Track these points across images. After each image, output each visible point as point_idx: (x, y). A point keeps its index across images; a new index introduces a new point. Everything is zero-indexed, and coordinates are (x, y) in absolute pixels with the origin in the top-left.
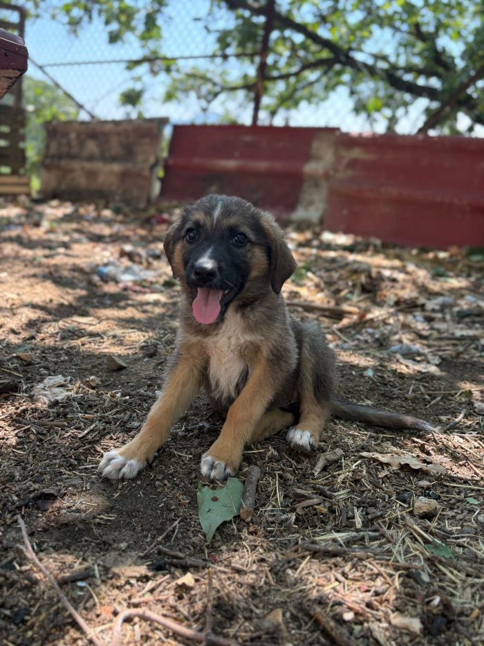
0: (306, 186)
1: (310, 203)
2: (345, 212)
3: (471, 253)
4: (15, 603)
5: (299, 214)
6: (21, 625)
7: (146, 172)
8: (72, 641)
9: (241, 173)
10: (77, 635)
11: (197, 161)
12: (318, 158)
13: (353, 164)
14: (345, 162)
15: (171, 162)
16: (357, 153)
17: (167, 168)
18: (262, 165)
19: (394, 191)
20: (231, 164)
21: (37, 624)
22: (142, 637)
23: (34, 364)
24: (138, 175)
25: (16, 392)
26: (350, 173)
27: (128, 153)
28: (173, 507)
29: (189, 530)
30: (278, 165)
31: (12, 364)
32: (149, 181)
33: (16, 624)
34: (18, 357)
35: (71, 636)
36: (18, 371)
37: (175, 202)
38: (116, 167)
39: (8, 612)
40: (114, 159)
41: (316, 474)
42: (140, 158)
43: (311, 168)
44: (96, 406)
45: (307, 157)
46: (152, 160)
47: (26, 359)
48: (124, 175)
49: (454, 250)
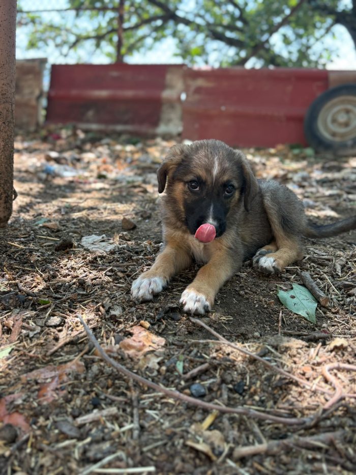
0: (165, 108)
1: (169, 121)
2: (197, 126)
3: (292, 147)
4: (231, 379)
5: (162, 129)
6: (244, 394)
7: (33, 102)
8: (298, 394)
9: (113, 100)
10: (299, 389)
11: (74, 92)
12: (171, 87)
13: (198, 90)
14: (192, 89)
15: (53, 94)
16: (200, 82)
17: (49, 99)
18: (129, 93)
19: (232, 109)
20: (103, 93)
21: (259, 390)
22: (350, 380)
23: (62, 231)
24: (26, 105)
25: (72, 248)
26: (197, 97)
28: (266, 306)
29: (292, 318)
30: (141, 93)
31: (44, 232)
32: (35, 108)
33: (241, 394)
34: (44, 227)
35: (296, 391)
36: (51, 236)
37: (60, 125)
39: (230, 386)
41: (340, 274)
42: (26, 91)
43: (166, 94)
44: (142, 251)
45: (163, 86)
46: (37, 92)
47: (53, 227)
49: (280, 147)
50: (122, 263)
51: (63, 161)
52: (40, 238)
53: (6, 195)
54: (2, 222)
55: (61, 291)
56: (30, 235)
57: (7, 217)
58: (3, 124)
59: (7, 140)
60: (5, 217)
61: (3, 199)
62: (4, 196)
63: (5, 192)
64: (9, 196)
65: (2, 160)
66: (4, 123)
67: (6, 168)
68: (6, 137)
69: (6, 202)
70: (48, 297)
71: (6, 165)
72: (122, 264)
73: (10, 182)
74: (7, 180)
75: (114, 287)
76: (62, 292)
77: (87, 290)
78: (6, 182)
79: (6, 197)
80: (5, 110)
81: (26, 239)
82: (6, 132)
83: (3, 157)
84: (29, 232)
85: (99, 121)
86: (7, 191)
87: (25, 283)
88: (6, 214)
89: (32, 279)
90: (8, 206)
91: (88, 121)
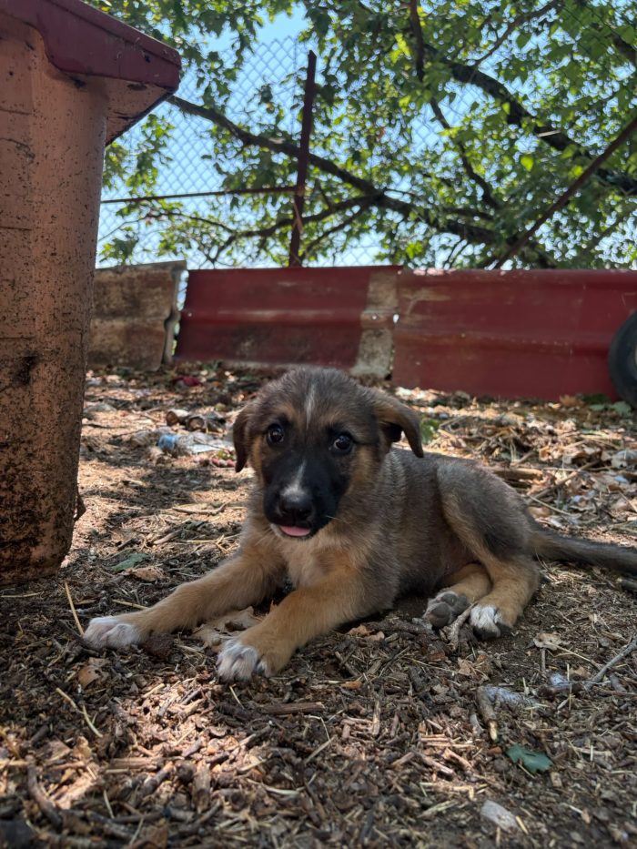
0: (365, 336)
1: (373, 355)
2: (419, 363)
3: (588, 401)
5: (360, 369)
7: (160, 328)
9: (282, 325)
11: (224, 312)
12: (377, 304)
13: (421, 307)
14: (411, 305)
15: (189, 314)
16: (424, 295)
17: (184, 323)
18: (309, 314)
19: (479, 336)
20: (268, 314)
24: (149, 331)
26: (418, 317)
27: (134, 305)
30: (328, 313)
31: (128, 590)
32: (163, 337)
34: (131, 577)
37: (198, 363)
38: (119, 324)
40: (115, 314)
42: (150, 311)
43: (370, 314)
45: (364, 303)
46: (167, 313)
47: (148, 578)
48: (129, 333)
49: (567, 399)
50: (290, 701)
51: (195, 424)
52: (118, 604)
53: (59, 511)
54: (47, 566)
55: (130, 805)
56: (98, 600)
57: (59, 555)
58: (62, 373)
59: (68, 403)
60: (53, 556)
61: (53, 519)
62: (54, 513)
63: (57, 506)
64: (64, 514)
65: (55, 442)
66: (64, 369)
67: (62, 458)
68: (67, 396)
69: (57, 526)
70: (92, 833)
71: (63, 453)
72: (289, 708)
73: (69, 484)
74: (61, 483)
75: (268, 801)
76: (132, 810)
77: (197, 804)
78: (60, 485)
79: (59, 515)
80: (67, 344)
81: (87, 610)
82: (66, 387)
83: (56, 436)
84: (97, 593)
85: (259, 357)
86: (61, 505)
87: (48, 767)
88: (57, 549)
89: (68, 750)
90: (62, 532)
91: (243, 357)
